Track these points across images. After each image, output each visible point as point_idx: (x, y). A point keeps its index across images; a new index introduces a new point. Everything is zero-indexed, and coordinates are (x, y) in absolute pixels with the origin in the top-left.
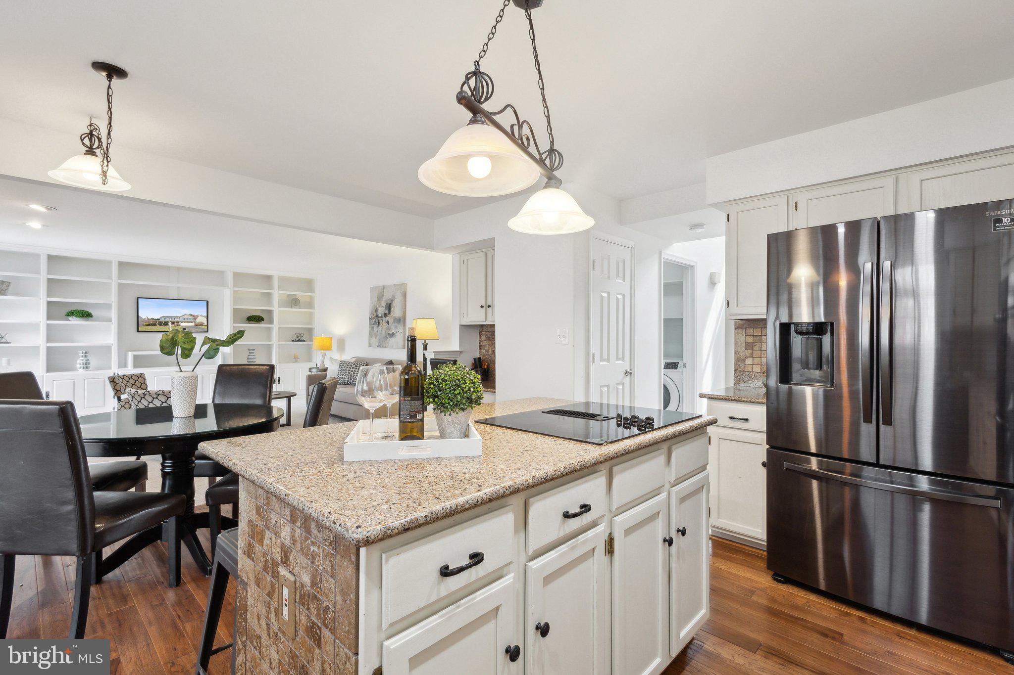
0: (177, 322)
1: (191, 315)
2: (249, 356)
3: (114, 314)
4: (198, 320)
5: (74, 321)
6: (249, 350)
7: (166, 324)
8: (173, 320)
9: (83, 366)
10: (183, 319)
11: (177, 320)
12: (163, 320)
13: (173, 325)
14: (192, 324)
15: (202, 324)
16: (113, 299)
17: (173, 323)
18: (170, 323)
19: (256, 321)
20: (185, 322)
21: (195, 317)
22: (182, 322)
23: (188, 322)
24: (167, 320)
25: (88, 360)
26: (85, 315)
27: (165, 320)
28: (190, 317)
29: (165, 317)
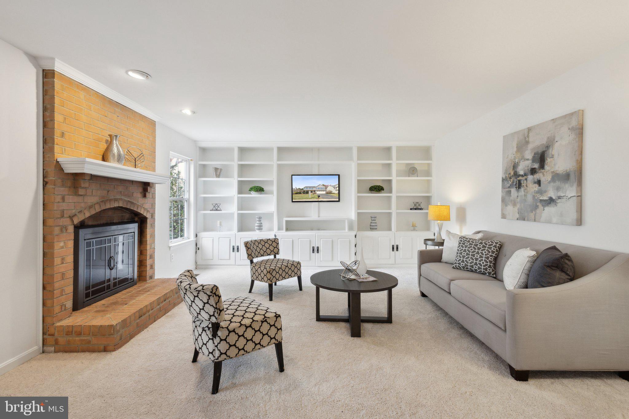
0: (315, 191)
1: (323, 185)
2: (371, 223)
3: (274, 188)
4: (329, 189)
5: (254, 194)
6: (371, 217)
7: (307, 192)
8: (312, 189)
9: (258, 228)
10: (319, 188)
11: (314, 189)
12: (305, 189)
13: (312, 193)
14: (324, 192)
15: (330, 193)
16: (272, 176)
17: (312, 192)
18: (310, 192)
19: (377, 191)
20: (320, 191)
21: (326, 187)
22: (318, 191)
23: (322, 191)
24: (308, 189)
25: (261, 223)
26: (260, 190)
27: (307, 190)
28: (323, 187)
29: (307, 187)
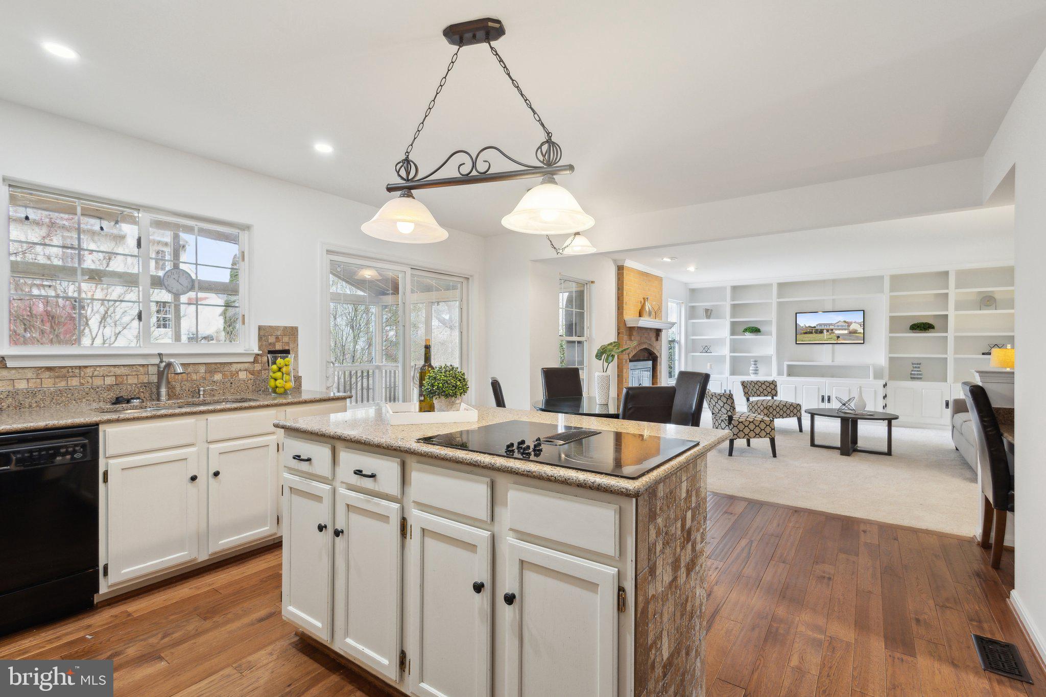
0: (832, 330)
1: (845, 322)
2: (913, 370)
3: (774, 329)
4: (853, 327)
5: (749, 336)
6: (913, 364)
7: (821, 332)
8: (828, 328)
9: (753, 372)
10: (838, 326)
11: (832, 327)
12: (818, 328)
13: (828, 333)
14: (846, 332)
15: (855, 332)
16: (772, 316)
17: (828, 331)
18: (825, 331)
19: (921, 330)
20: (839, 329)
21: (849, 324)
22: (836, 329)
23: (842, 330)
24: (823, 327)
25: (757, 367)
26: (756, 331)
27: (821, 328)
28: (844, 324)
29: (820, 325)
